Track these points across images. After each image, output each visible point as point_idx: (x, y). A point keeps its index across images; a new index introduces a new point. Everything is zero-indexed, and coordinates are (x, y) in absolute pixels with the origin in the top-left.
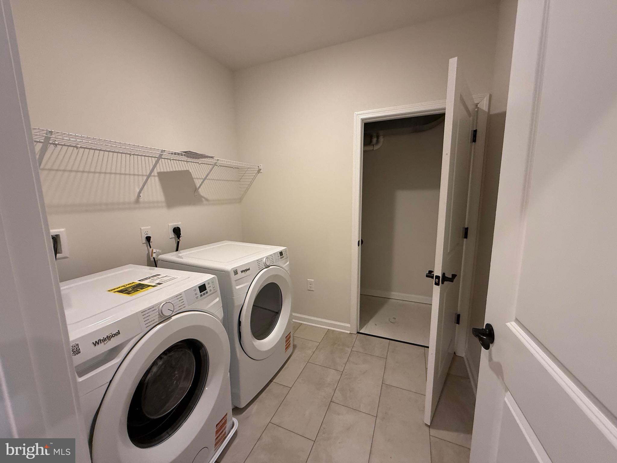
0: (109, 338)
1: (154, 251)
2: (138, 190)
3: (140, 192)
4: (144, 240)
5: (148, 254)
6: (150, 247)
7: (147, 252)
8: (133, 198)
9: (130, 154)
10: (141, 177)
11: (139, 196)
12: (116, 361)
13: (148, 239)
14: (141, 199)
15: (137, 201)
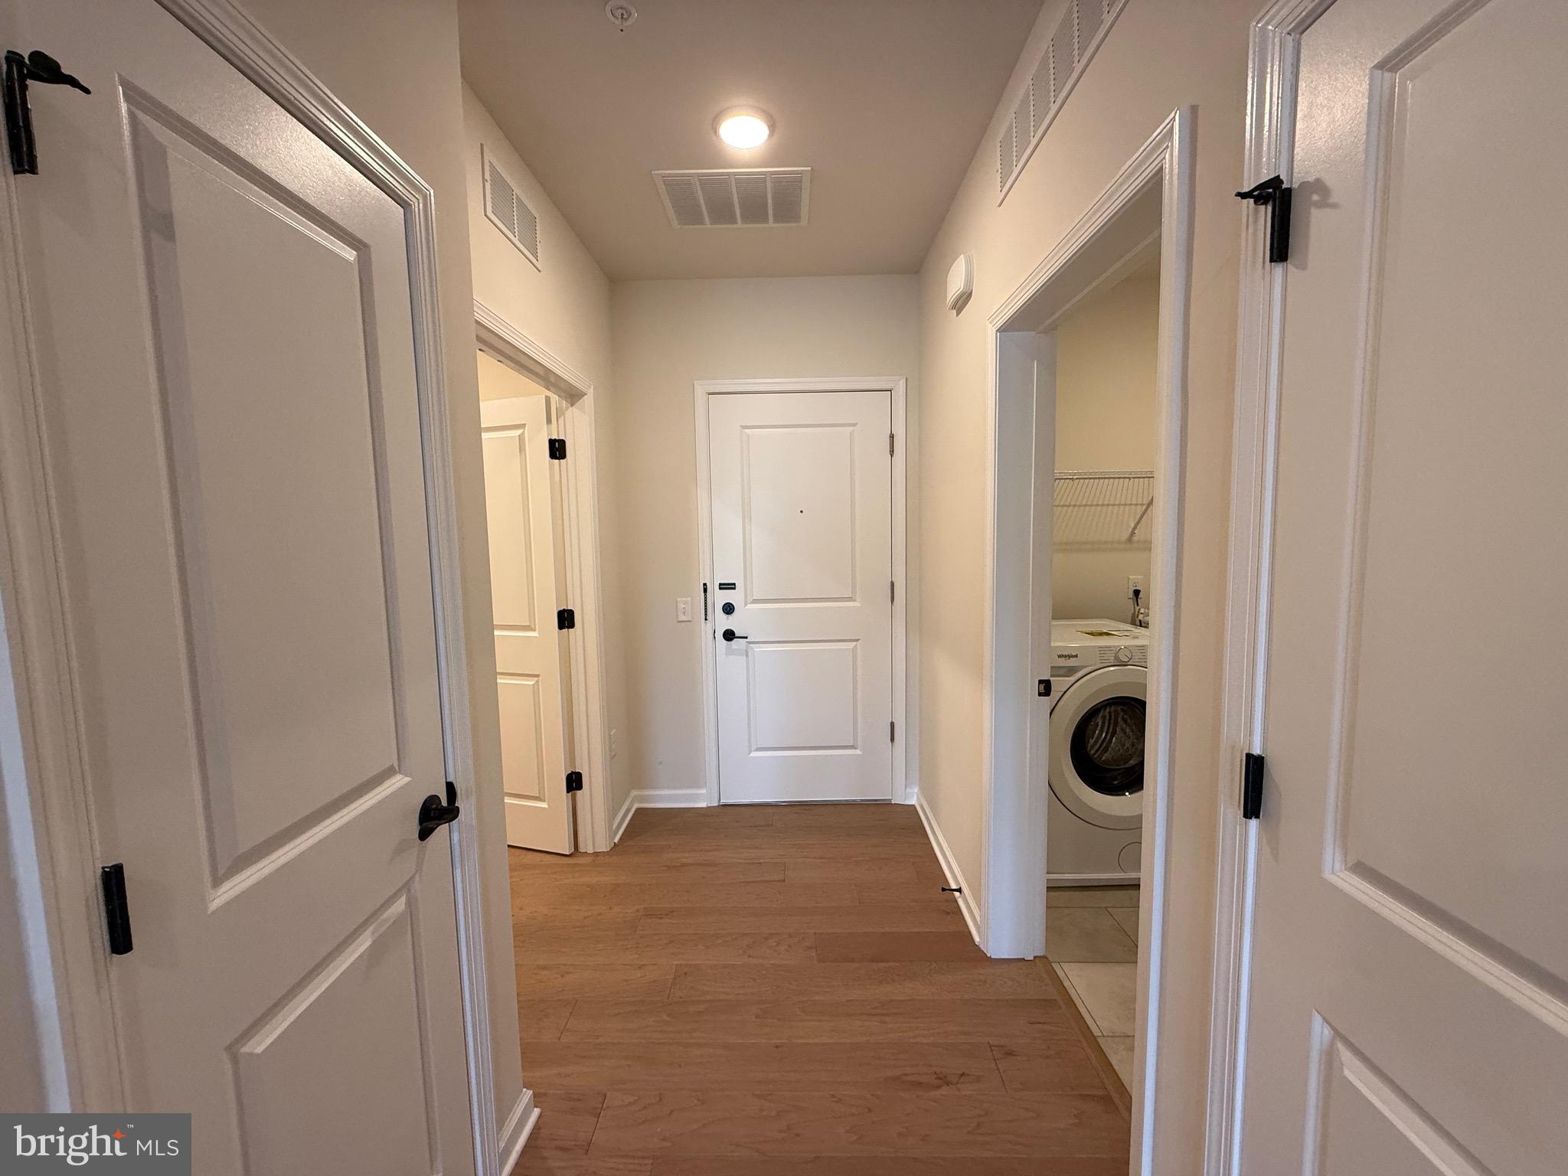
0: (1070, 657)
1: (1142, 611)
2: (1133, 525)
3: (1135, 528)
4: (1131, 595)
5: (1134, 614)
6: (1138, 605)
7: (1133, 612)
8: (1125, 535)
9: (1129, 478)
10: (1139, 507)
11: (1133, 533)
12: (1073, 679)
13: (1137, 593)
14: (1135, 538)
15: (1130, 539)
